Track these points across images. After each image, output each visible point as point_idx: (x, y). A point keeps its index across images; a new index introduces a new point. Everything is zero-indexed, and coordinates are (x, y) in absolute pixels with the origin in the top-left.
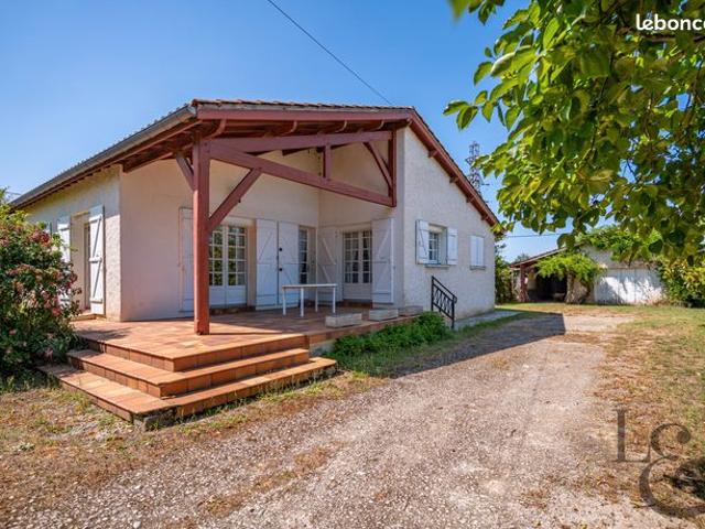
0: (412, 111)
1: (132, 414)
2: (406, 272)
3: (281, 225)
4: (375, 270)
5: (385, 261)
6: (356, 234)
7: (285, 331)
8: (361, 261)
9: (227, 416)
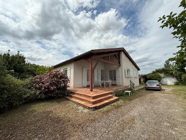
0: (123, 48)
1: (89, 107)
2: (123, 78)
3: (98, 70)
4: (117, 78)
5: (119, 77)
6: (112, 71)
7: (106, 91)
8: (113, 76)
9: (105, 109)
